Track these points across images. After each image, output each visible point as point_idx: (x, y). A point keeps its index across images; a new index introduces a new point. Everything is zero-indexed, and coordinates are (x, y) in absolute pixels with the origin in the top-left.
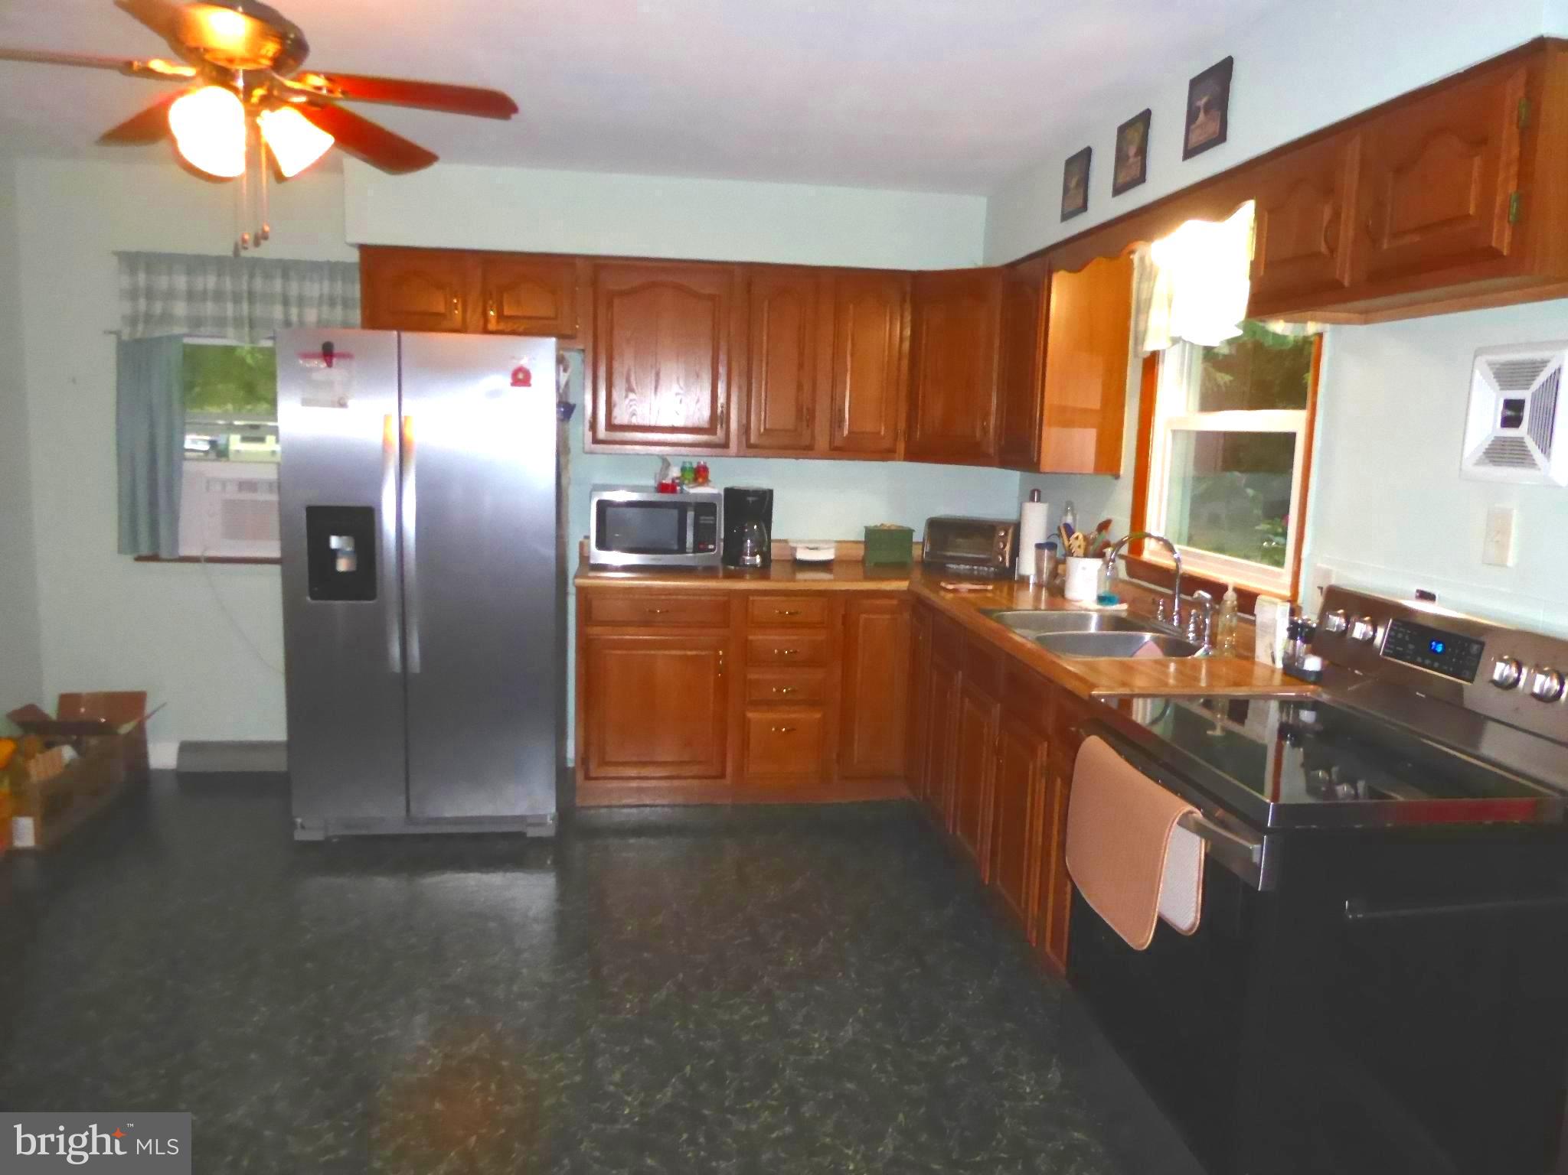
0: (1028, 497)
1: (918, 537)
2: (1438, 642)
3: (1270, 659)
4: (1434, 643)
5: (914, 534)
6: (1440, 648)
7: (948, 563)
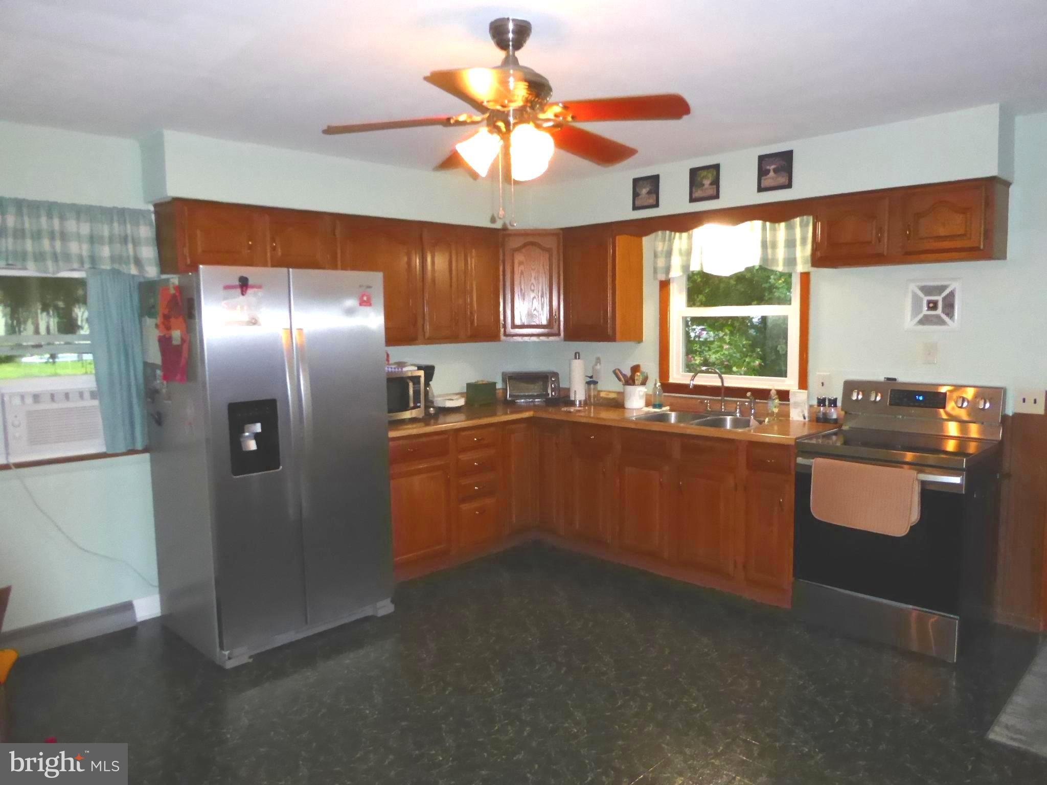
0: (574, 357)
1: (499, 386)
2: (919, 396)
3: (803, 418)
4: (917, 397)
5: (497, 385)
6: (921, 398)
7: (517, 400)
